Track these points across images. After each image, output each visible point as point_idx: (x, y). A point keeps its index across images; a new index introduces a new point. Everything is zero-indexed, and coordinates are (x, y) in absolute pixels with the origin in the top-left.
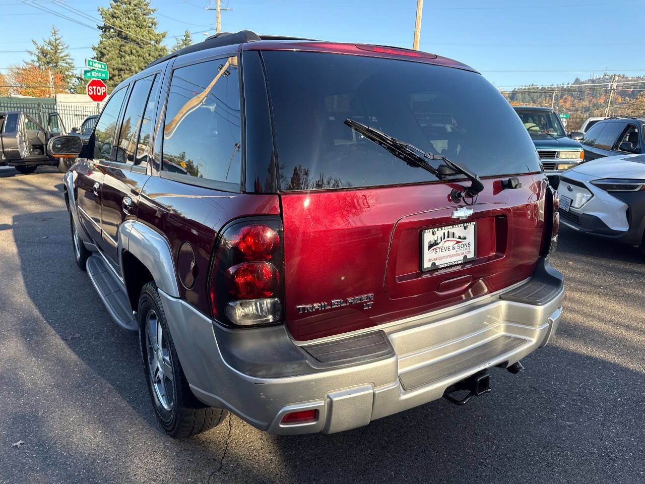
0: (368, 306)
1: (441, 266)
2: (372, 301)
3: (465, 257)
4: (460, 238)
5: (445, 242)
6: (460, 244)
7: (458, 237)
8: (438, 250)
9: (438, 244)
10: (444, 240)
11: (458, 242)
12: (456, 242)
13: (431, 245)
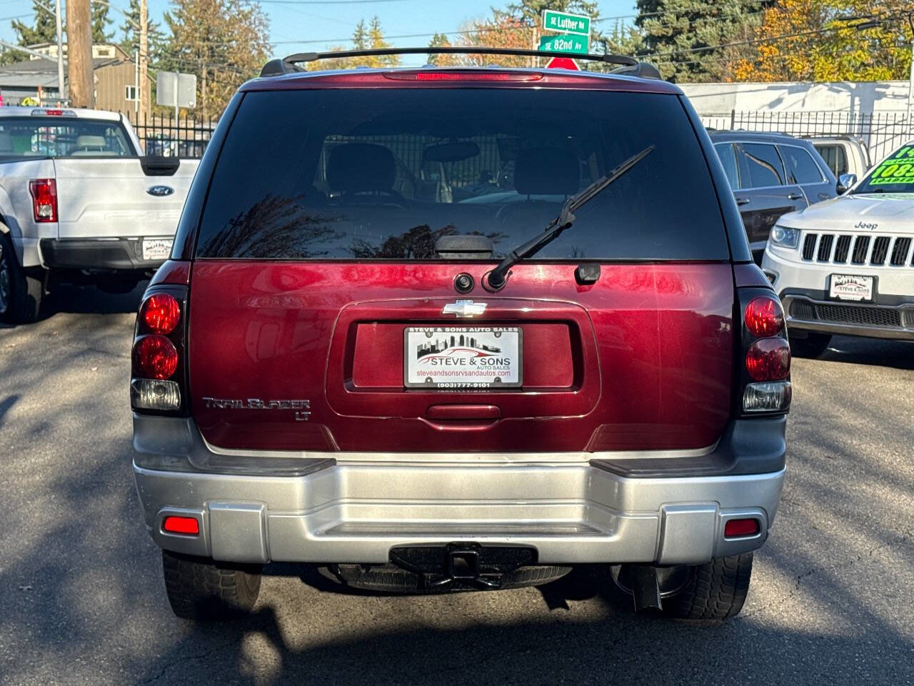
0: (301, 416)
1: (443, 386)
2: (308, 410)
3: (498, 380)
4: (485, 348)
5: (454, 350)
6: (487, 358)
7: (481, 347)
8: (439, 361)
9: (438, 351)
10: (453, 348)
11: (480, 355)
12: (477, 354)
13: (422, 350)
